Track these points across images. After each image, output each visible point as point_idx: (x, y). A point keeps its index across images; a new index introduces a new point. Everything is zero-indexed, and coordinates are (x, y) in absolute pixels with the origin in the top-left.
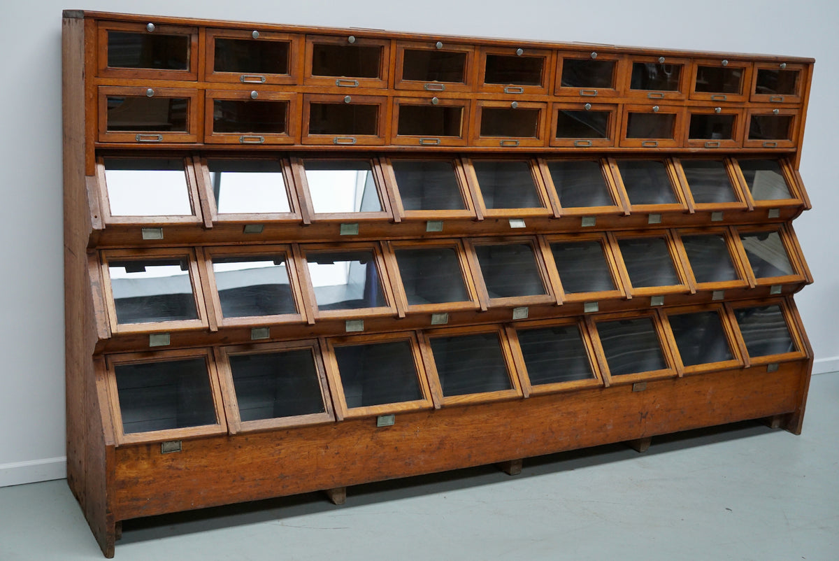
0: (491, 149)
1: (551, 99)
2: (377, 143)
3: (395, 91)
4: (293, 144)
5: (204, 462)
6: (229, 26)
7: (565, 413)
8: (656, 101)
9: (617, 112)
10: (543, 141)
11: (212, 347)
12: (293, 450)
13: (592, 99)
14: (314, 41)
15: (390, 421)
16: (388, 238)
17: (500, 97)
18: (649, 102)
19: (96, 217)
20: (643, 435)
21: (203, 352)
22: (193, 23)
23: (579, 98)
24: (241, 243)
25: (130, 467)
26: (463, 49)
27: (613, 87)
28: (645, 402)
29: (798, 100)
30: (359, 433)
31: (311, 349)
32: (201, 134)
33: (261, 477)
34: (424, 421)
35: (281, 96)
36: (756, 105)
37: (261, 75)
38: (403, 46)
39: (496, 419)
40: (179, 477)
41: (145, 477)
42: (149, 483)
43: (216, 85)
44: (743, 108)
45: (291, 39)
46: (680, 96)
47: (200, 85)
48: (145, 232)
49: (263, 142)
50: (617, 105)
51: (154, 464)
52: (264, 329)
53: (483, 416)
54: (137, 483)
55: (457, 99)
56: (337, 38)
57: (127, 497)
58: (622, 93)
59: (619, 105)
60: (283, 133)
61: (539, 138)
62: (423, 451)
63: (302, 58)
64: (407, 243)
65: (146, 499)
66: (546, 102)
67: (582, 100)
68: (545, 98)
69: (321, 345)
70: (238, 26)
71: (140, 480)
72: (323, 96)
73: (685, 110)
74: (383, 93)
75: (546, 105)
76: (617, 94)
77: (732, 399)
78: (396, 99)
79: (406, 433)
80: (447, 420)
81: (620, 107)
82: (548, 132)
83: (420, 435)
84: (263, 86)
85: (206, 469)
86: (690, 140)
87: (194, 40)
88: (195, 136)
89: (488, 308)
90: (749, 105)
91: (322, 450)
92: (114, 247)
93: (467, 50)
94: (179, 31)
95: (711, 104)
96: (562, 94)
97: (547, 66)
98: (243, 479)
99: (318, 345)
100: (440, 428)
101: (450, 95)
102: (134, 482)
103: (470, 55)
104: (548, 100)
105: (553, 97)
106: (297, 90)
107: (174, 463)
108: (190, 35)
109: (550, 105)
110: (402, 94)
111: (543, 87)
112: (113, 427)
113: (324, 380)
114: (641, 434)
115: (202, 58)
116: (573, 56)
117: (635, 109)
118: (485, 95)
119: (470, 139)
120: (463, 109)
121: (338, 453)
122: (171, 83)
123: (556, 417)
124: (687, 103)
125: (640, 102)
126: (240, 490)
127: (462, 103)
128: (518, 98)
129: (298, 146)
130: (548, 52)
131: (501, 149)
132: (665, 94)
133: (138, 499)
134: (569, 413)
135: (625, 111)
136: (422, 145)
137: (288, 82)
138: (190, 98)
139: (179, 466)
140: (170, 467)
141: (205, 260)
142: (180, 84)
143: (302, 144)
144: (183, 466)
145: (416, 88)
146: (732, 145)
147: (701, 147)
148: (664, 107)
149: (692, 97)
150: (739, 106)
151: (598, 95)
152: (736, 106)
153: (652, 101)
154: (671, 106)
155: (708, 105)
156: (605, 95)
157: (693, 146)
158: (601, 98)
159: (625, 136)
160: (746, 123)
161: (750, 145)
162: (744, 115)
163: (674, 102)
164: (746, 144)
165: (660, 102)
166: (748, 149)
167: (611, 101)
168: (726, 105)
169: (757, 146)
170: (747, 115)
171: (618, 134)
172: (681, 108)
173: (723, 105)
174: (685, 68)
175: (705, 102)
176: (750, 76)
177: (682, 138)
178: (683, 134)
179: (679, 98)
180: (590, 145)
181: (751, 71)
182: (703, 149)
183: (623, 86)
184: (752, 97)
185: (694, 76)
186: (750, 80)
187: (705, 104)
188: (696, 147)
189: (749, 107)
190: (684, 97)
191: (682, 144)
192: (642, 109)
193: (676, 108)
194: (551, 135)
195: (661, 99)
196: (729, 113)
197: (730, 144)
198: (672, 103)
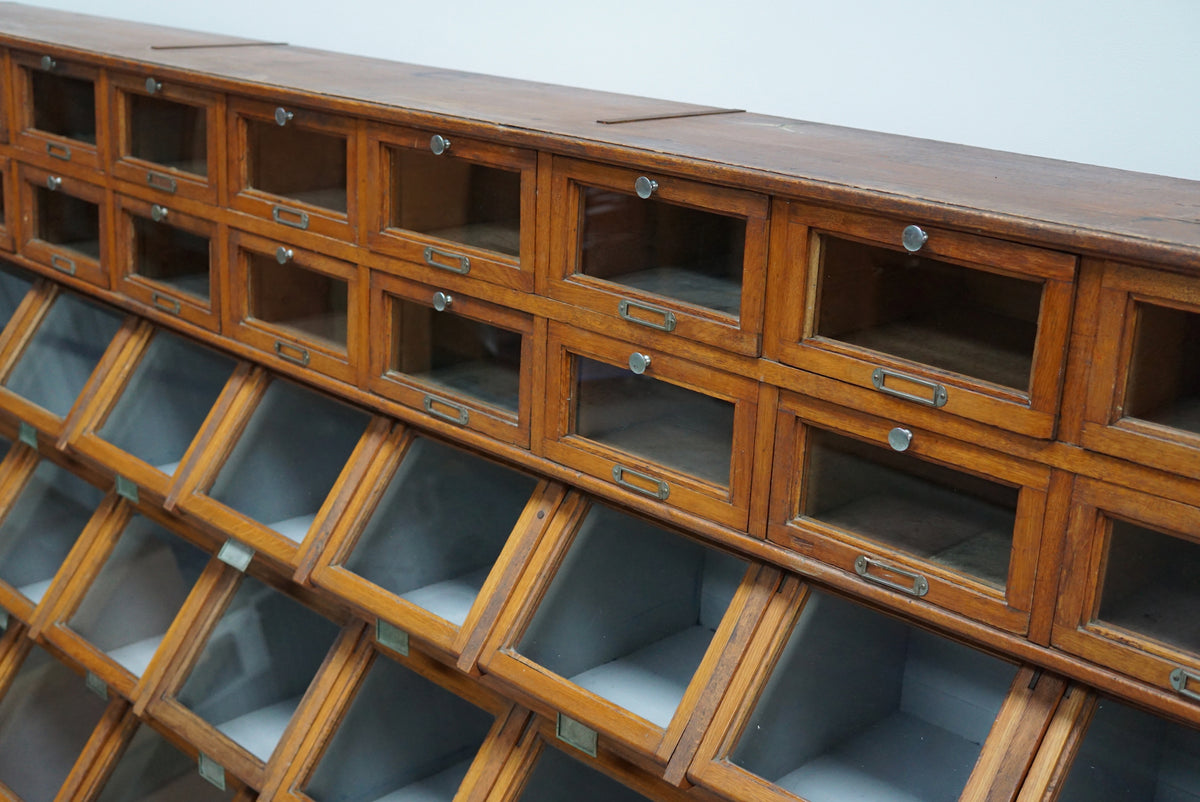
0: (258, 355)
1: (363, 257)
2: (100, 280)
3: (114, 180)
4: (15, 253)
8: (648, 336)
17: (266, 228)
18: (625, 331)
23: (426, 270)
26: (198, 99)
36: (1119, 474)
44: (1053, 469)
50: (529, 317)
59: (535, 319)
66: (355, 265)
67: (433, 279)
68: (352, 252)
73: (767, 399)
74: (99, 179)
75: (355, 271)
76: (529, 282)
78: (117, 196)
86: (798, 524)
90: (1084, 465)
93: (205, 101)
95: (876, 405)
96: (384, 248)
101: (188, 205)
103: (210, 112)
104: (355, 259)
105: (368, 252)
109: (364, 274)
110: (124, 187)
116: (404, 141)
117: (586, 346)
118: (240, 217)
119: (226, 318)
120: (211, 243)
124: (768, 370)
125: (598, 327)
128: (297, 238)
129: (20, 257)
130: (349, 123)
132: (681, 315)
143: (24, 255)
145: (138, 177)
146: (993, 617)
147: (843, 569)
148: (685, 366)
149: (791, 351)
150: (1022, 451)
151: (473, 272)
152: (1002, 444)
153: (637, 333)
154: (710, 367)
155: (865, 407)
156: (491, 278)
157: (807, 548)
158: (485, 286)
159: (562, 427)
160: (1064, 542)
161: (1088, 649)
162: (1057, 499)
163: (717, 355)
164: (1063, 638)
165: (668, 344)
166: (1078, 664)
167: (511, 299)
168: (954, 429)
169: (1131, 670)
170: (1071, 505)
171: (537, 412)
172: (753, 387)
173: (937, 425)
174: (751, 230)
175: (846, 387)
176: (1084, 326)
177: (760, 502)
178: (764, 493)
179: (728, 343)
180: (462, 421)
181: (1088, 300)
182: (851, 579)
183: (543, 259)
184: (1093, 428)
185: (797, 271)
186: (1081, 342)
187: (843, 395)
188: (818, 559)
189: (1080, 470)
190: (749, 346)
191: (758, 526)
192: (605, 352)
193: (732, 379)
194: (371, 362)
195: (666, 333)
196: (972, 466)
197: (974, 604)
198: (710, 357)
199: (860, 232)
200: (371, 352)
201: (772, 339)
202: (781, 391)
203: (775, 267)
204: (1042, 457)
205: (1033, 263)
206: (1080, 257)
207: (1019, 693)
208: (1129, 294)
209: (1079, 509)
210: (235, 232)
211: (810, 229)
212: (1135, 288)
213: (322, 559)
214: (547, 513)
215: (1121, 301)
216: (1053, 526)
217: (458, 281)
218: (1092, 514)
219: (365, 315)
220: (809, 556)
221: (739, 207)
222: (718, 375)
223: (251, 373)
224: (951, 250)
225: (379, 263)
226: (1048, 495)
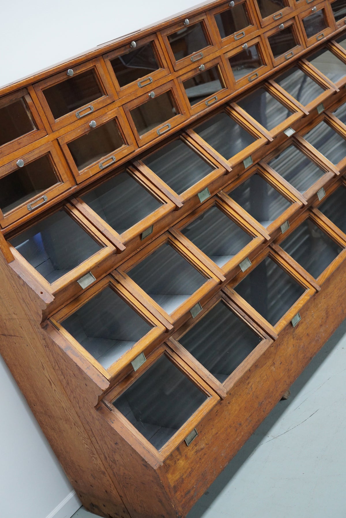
1: (261, 31)
2: (183, 119)
3: (176, 73)
4: (134, 151)
5: (214, 431)
6: (49, 74)
8: (312, 4)
9: (296, 23)
10: (269, 66)
11: (165, 342)
12: (257, 380)
13: (281, 20)
14: (109, 58)
15: (298, 319)
17: (235, 44)
18: (308, 7)
19: (42, 293)
21: (161, 350)
22: (22, 85)
23: (275, 23)
24: (138, 250)
25: (173, 473)
26: (200, 18)
27: (287, 6)
31: (222, 301)
32: (71, 179)
33: (250, 414)
35: (109, 115)
37: (88, 105)
38: (165, 34)
40: (205, 454)
41: (186, 472)
42: (190, 474)
43: (62, 131)
45: (94, 65)
47: (51, 137)
48: (81, 282)
49: (115, 160)
51: (187, 458)
53: (339, 279)
54: (183, 480)
55: (213, 60)
56: (123, 48)
57: (182, 496)
58: (294, 7)
60: (123, 146)
61: (266, 65)
62: (321, 325)
63: (108, 76)
64: (232, 186)
65: (193, 488)
66: (259, 36)
67: (277, 23)
68: (258, 32)
69: (226, 293)
70: (56, 71)
71: (184, 477)
72: (135, 101)
74: (170, 78)
75: (259, 37)
76: (292, 10)
78: (179, 79)
79: (308, 320)
81: (296, 17)
82: (269, 58)
83: (315, 316)
84: (93, 114)
85: (217, 435)
86: (337, 23)
87: (28, 100)
88: (68, 182)
89: (307, 202)
91: (273, 368)
92: (57, 310)
93: (203, 18)
94: (13, 97)
96: (265, 25)
97: (250, 8)
98: (240, 424)
99: (224, 295)
100: (323, 303)
101: (208, 59)
102: (181, 481)
103: (206, 21)
104: (260, 34)
105: (261, 29)
106: (117, 106)
107: (197, 448)
108: (23, 98)
109: (262, 36)
110: (181, 72)
111: (253, 25)
112: (149, 452)
113: (247, 317)
115: (42, 113)
117: (304, 15)
118: (227, 48)
119: (232, 87)
120: (218, 66)
121: (281, 363)
122: (30, 147)
125: (305, 9)
126: (242, 433)
127: (216, 61)
128: (244, 40)
129: (138, 151)
131: (251, 84)
133: (189, 492)
135: (300, 19)
136: (209, 106)
137: (109, 101)
138: (49, 152)
139: (202, 447)
140: (197, 452)
142: (37, 144)
143: (139, 147)
144: (204, 445)
145: (187, 63)
156: (287, 13)
158: (286, 17)
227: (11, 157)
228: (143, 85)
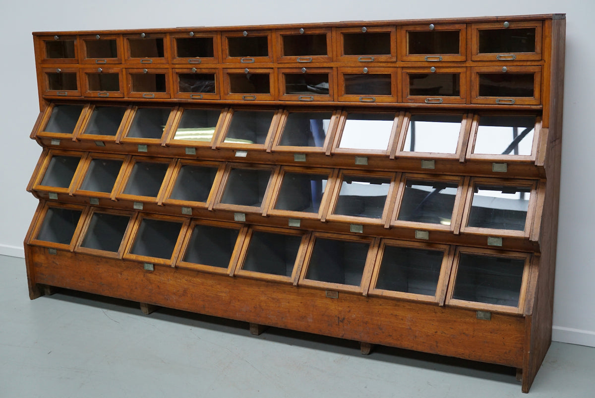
0: (236, 102)
1: (275, 65)
2: (165, 97)
3: (173, 65)
4: (124, 98)
7: (270, 297)
8: (367, 64)
10: (273, 96)
15: (151, 268)
16: (177, 157)
17: (238, 65)
18: (360, 64)
20: (342, 336)
21: (82, 207)
22: (72, 34)
23: (298, 64)
25: (38, 257)
26: (209, 35)
27: (327, 54)
28: (340, 309)
29: (537, 57)
30: (137, 270)
31: (130, 217)
33: (92, 281)
34: (172, 274)
35: (114, 70)
36: (480, 64)
38: (173, 36)
39: (218, 286)
40: (57, 268)
41: (45, 264)
42: (46, 267)
46: (391, 58)
47: (80, 66)
48: (53, 141)
49: (108, 96)
50: (332, 68)
51: (47, 258)
52: (96, 199)
53: (210, 282)
55: (209, 68)
57: (39, 272)
58: (335, 58)
59: (334, 68)
60: (119, 92)
62: (174, 294)
64: (190, 161)
65: (46, 276)
66: (272, 68)
67: (300, 66)
68: (271, 65)
69: (134, 216)
70: (90, 33)
71: (43, 265)
72: (135, 69)
73: (399, 70)
74: (166, 66)
76: (331, 60)
77: (436, 332)
78: (173, 70)
79: (163, 279)
80: (186, 277)
81: (335, 70)
82: (277, 90)
83: (171, 282)
86: (409, 97)
89: (213, 209)
90: (473, 64)
94: (69, 38)
95: (426, 64)
96: (282, 62)
97: (270, 42)
98: (84, 279)
100: (183, 281)
101: (206, 66)
102: (41, 265)
104: (273, 66)
105: (277, 64)
106: (121, 67)
107: (55, 261)
108: (74, 40)
110: (177, 66)
111: (269, 57)
112: (30, 235)
114: (341, 335)
115: (79, 52)
116: (288, 33)
117: (349, 71)
119: (222, 94)
121: (127, 279)
122: (68, 65)
123: (263, 298)
124: (399, 64)
125: (352, 65)
128: (251, 66)
129: (126, 99)
130: (268, 32)
131: (243, 102)
132: (376, 57)
133: (43, 274)
134: (273, 299)
137: (117, 62)
138: (76, 73)
139: (57, 263)
140: (53, 262)
141: (86, 159)
142: (72, 65)
145: (184, 62)
146: (458, 101)
147: (422, 103)
148: (377, 69)
149: (405, 58)
150: (460, 65)
151: (313, 61)
152: (456, 65)
153: (364, 64)
154: (384, 67)
155: (423, 66)
156: (319, 61)
157: (413, 101)
158: (317, 64)
159: (343, 92)
160: (471, 81)
161: (479, 102)
162: (468, 73)
163: (386, 64)
164: (474, 101)
165: (372, 65)
166: (477, 105)
167: (325, 65)
168: (444, 65)
169: (488, 103)
170: (471, 73)
171: (336, 91)
172: (395, 69)
173: (441, 65)
174: (392, 34)
175: (419, 63)
176: (469, 37)
177: (400, 94)
178: (401, 91)
179: (389, 60)
180: (312, 100)
181: (469, 32)
182: (425, 104)
183: (335, 53)
184: (474, 56)
185: (404, 41)
186: (469, 41)
187: (419, 64)
188: (416, 103)
189: (472, 66)
190: (394, 60)
191: (400, 100)
192: (355, 71)
193: (390, 68)
194: (279, 92)
195: (372, 62)
196: (449, 72)
197: (454, 100)
198: (384, 65)
199: (419, 29)
200: (279, 90)
201: (399, 57)
202: (403, 68)
203: (398, 41)
204: (464, 65)
205: (457, 27)
206: (466, 24)
207: (465, 119)
208: (477, 29)
209: (473, 74)
210: (225, 69)
211: (406, 31)
212: (478, 27)
213: (274, 145)
214: (339, 116)
215: (476, 30)
216: (468, 79)
217: (308, 64)
218: (476, 74)
219: (277, 80)
220: (413, 103)
221: (388, 30)
222: (386, 68)
223: (228, 110)
224: (439, 28)
225: (281, 66)
226: (466, 73)
227: (57, 65)
228: (144, 62)
